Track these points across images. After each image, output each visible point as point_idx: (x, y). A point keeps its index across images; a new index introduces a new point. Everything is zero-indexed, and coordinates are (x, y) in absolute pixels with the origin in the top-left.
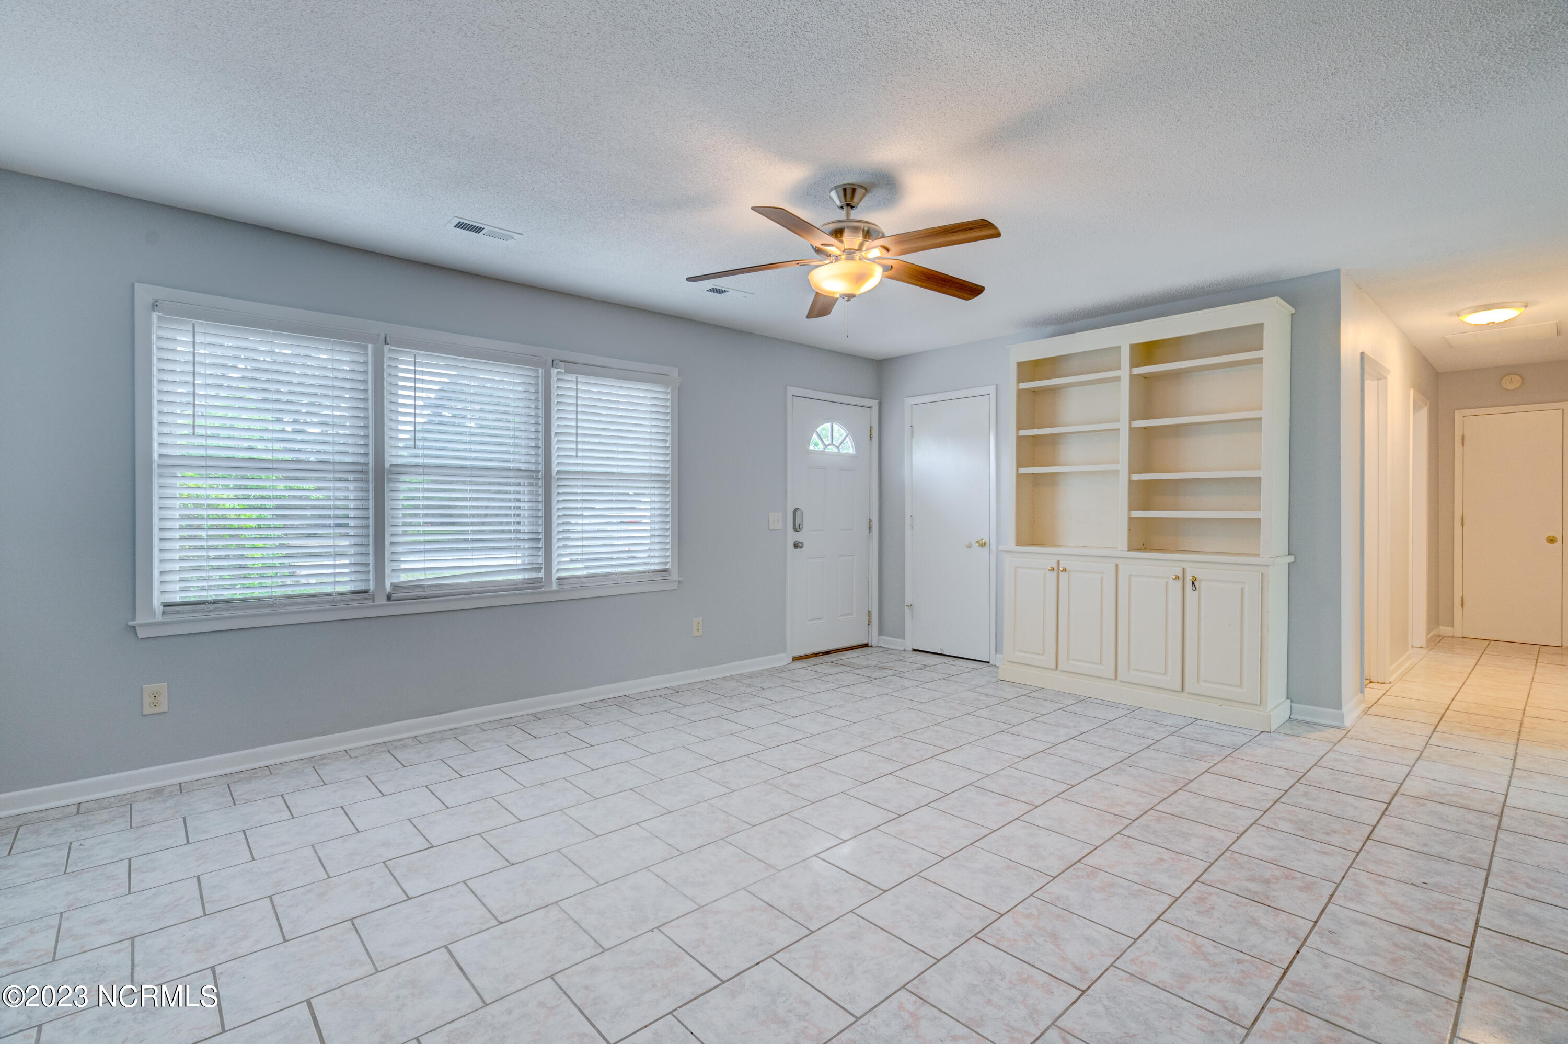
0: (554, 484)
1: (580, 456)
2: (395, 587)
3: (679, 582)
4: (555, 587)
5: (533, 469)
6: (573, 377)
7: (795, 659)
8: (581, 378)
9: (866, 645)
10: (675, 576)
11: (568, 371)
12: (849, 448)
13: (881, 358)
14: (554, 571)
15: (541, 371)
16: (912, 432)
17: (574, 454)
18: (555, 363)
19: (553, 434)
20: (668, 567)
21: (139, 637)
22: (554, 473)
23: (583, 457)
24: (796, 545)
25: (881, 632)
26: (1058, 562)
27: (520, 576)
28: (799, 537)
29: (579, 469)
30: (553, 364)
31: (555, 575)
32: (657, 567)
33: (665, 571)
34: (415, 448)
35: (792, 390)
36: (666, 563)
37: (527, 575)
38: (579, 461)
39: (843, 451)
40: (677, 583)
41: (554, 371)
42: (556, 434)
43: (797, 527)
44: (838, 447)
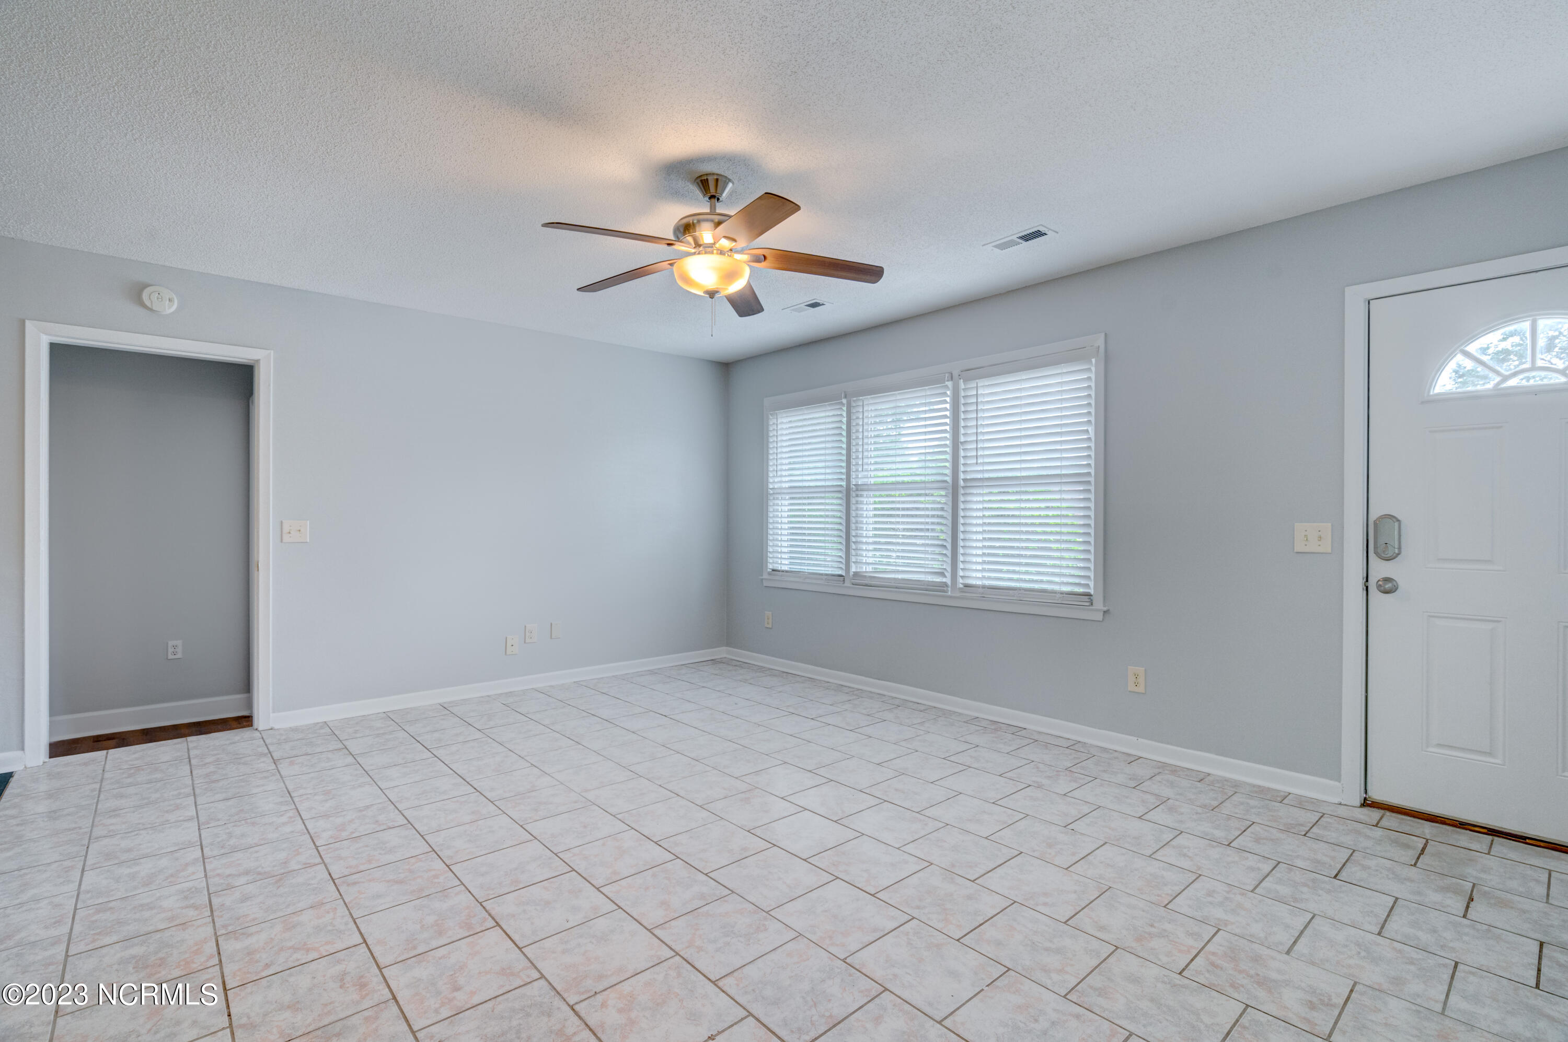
1: (981, 463)
2: (856, 574)
3: (1105, 612)
6: (975, 384)
7: (1370, 805)
8: (981, 383)
10: (1099, 604)
11: (971, 379)
14: (958, 577)
19: (960, 444)
20: (1090, 590)
21: (765, 585)
22: (960, 481)
23: (984, 464)
27: (930, 578)
29: (981, 476)
30: (961, 375)
31: (959, 581)
33: (1087, 594)
35: (1358, 293)
36: (1089, 586)
37: (936, 579)
40: (1102, 613)
41: (961, 382)
43: (1382, 550)
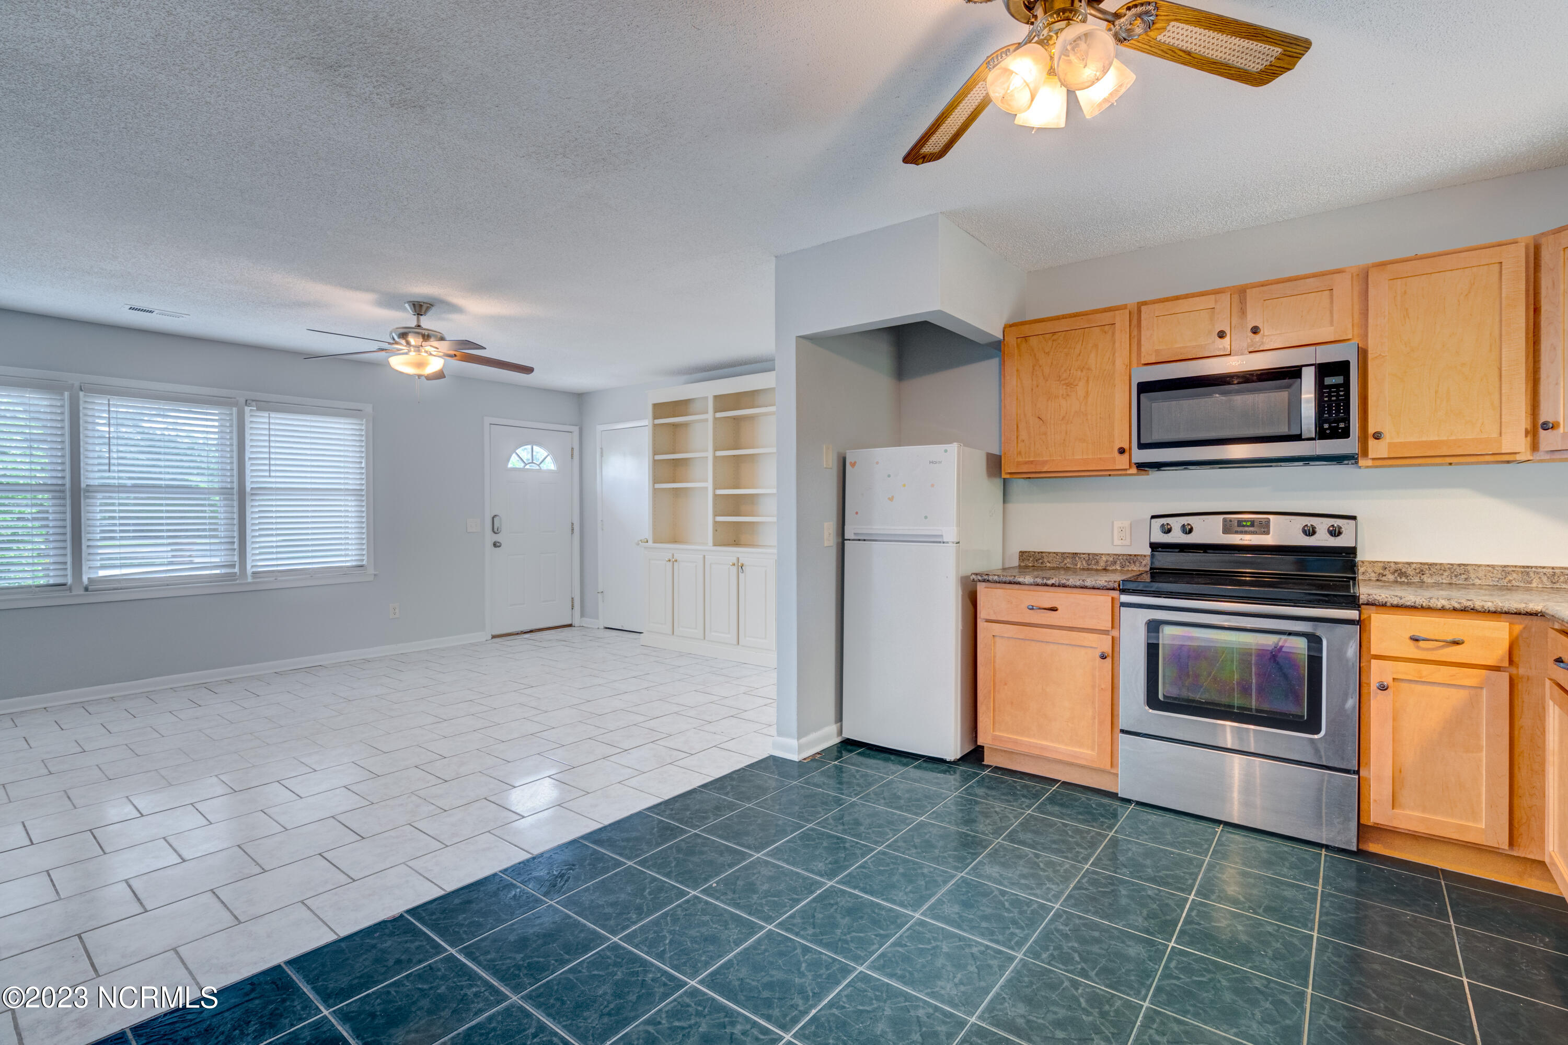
0: (248, 498)
1: (273, 476)
2: (92, 580)
3: (375, 575)
4: (250, 580)
5: (229, 486)
6: (266, 414)
7: (494, 637)
8: (273, 415)
9: (570, 625)
10: (371, 570)
11: (259, 409)
12: (550, 465)
13: (580, 392)
14: (249, 567)
15: (235, 410)
16: (602, 453)
17: (267, 474)
18: (248, 402)
19: (247, 459)
20: (364, 563)
22: (248, 489)
23: (277, 477)
24: (496, 545)
25: (583, 615)
26: (673, 555)
27: (216, 571)
28: (496, 538)
29: (274, 486)
30: (247, 403)
31: (249, 570)
32: (354, 564)
33: (362, 566)
34: (109, 471)
35: (488, 420)
36: (363, 560)
37: (224, 571)
38: (273, 480)
39: (544, 466)
40: (373, 576)
41: (247, 409)
42: (250, 459)
43: (495, 530)
44: (539, 465)
